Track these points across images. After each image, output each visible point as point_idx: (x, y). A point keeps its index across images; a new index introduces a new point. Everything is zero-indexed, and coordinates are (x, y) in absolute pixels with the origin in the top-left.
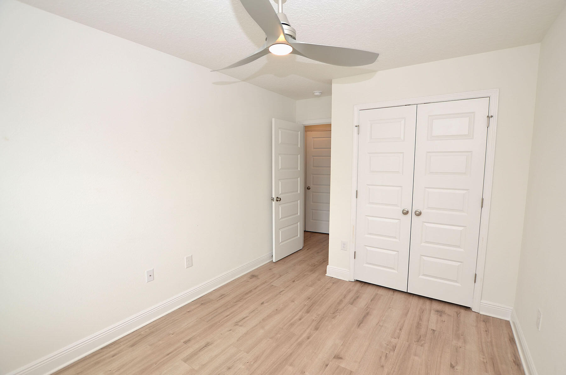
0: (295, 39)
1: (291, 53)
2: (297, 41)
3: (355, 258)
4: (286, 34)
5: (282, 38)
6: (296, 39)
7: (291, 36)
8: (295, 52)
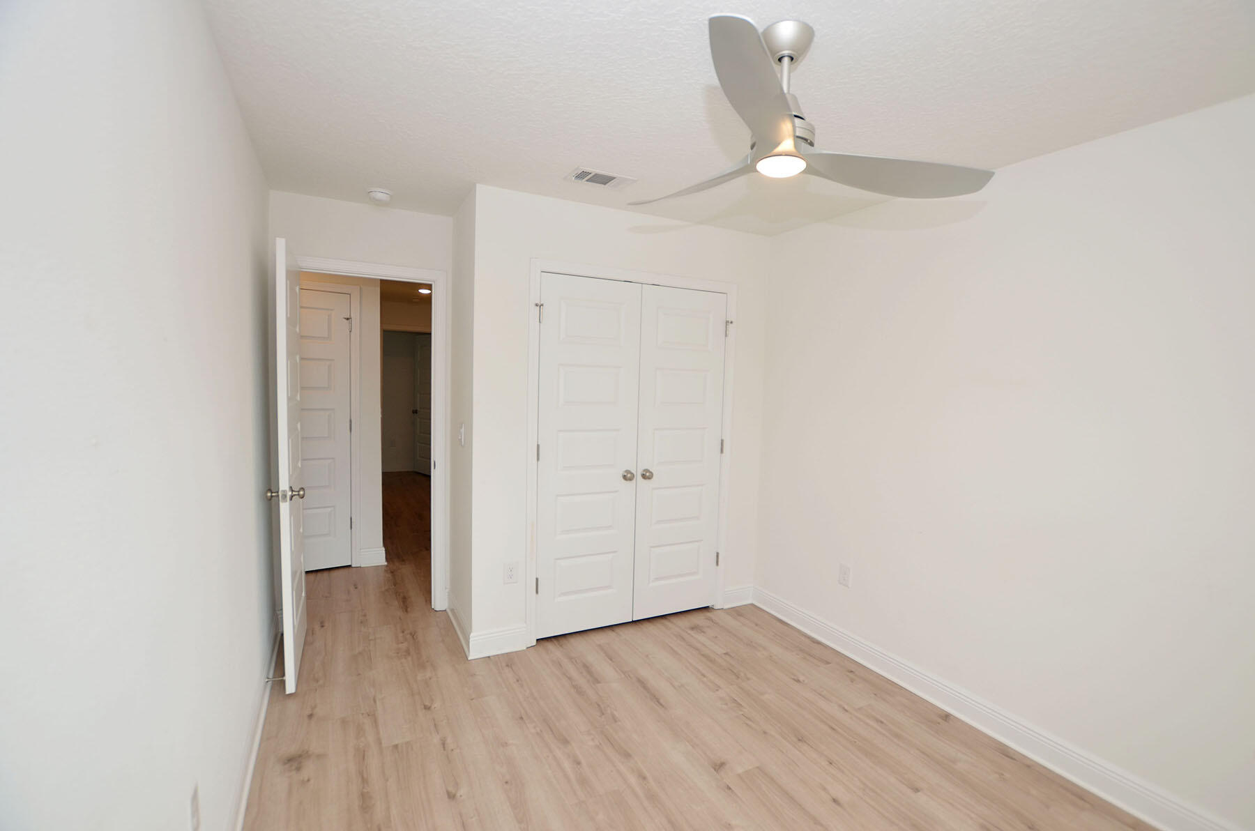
0: (812, 144)
1: (804, 172)
2: (818, 149)
3: (537, 592)
4: (798, 137)
5: (787, 144)
6: (815, 145)
7: (806, 140)
8: (808, 170)
